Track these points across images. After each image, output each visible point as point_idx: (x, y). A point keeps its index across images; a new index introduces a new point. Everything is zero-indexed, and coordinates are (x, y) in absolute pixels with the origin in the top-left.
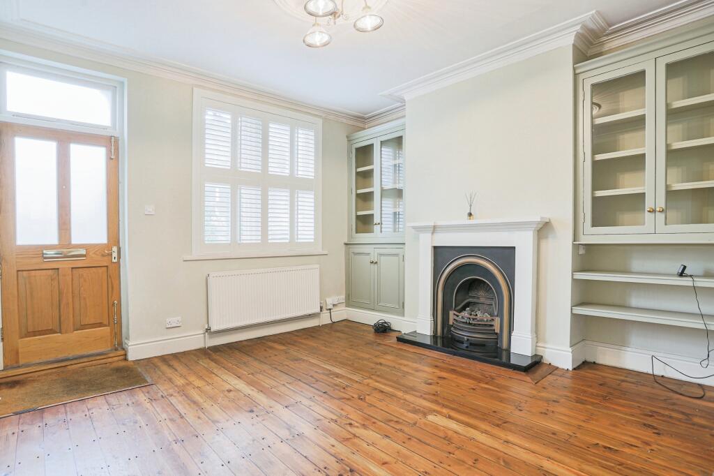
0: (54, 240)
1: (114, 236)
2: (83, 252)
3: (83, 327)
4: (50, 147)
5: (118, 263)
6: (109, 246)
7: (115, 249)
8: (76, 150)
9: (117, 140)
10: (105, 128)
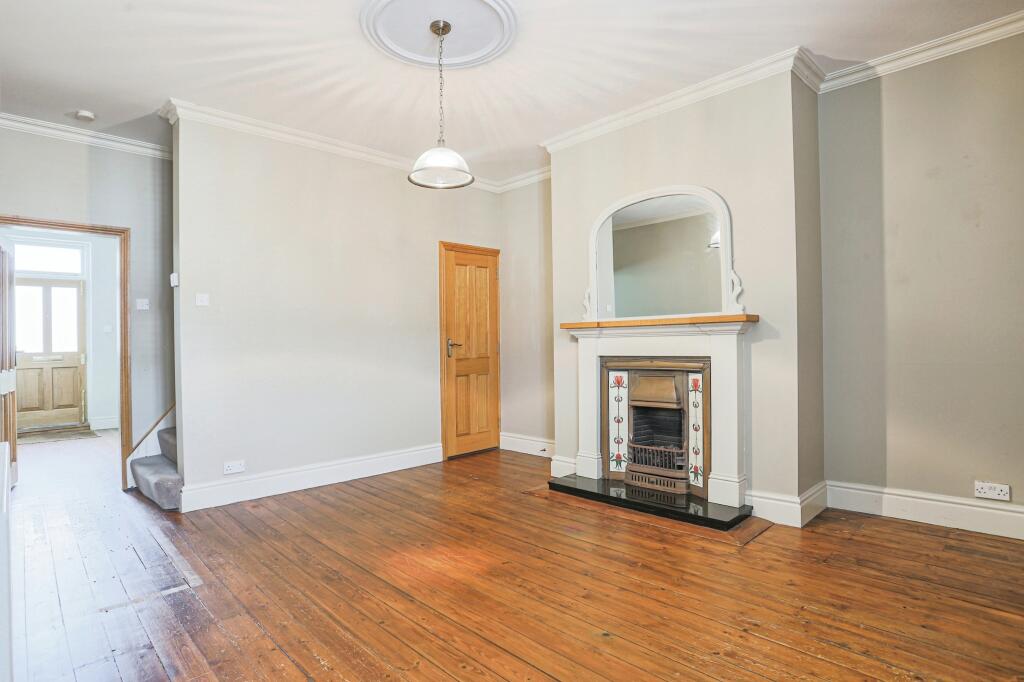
0: (40, 349)
1: (82, 348)
2: (59, 357)
3: (59, 407)
4: (38, 291)
5: (86, 364)
6: (78, 354)
7: (83, 356)
8: (56, 291)
9: (84, 283)
10: (76, 275)
